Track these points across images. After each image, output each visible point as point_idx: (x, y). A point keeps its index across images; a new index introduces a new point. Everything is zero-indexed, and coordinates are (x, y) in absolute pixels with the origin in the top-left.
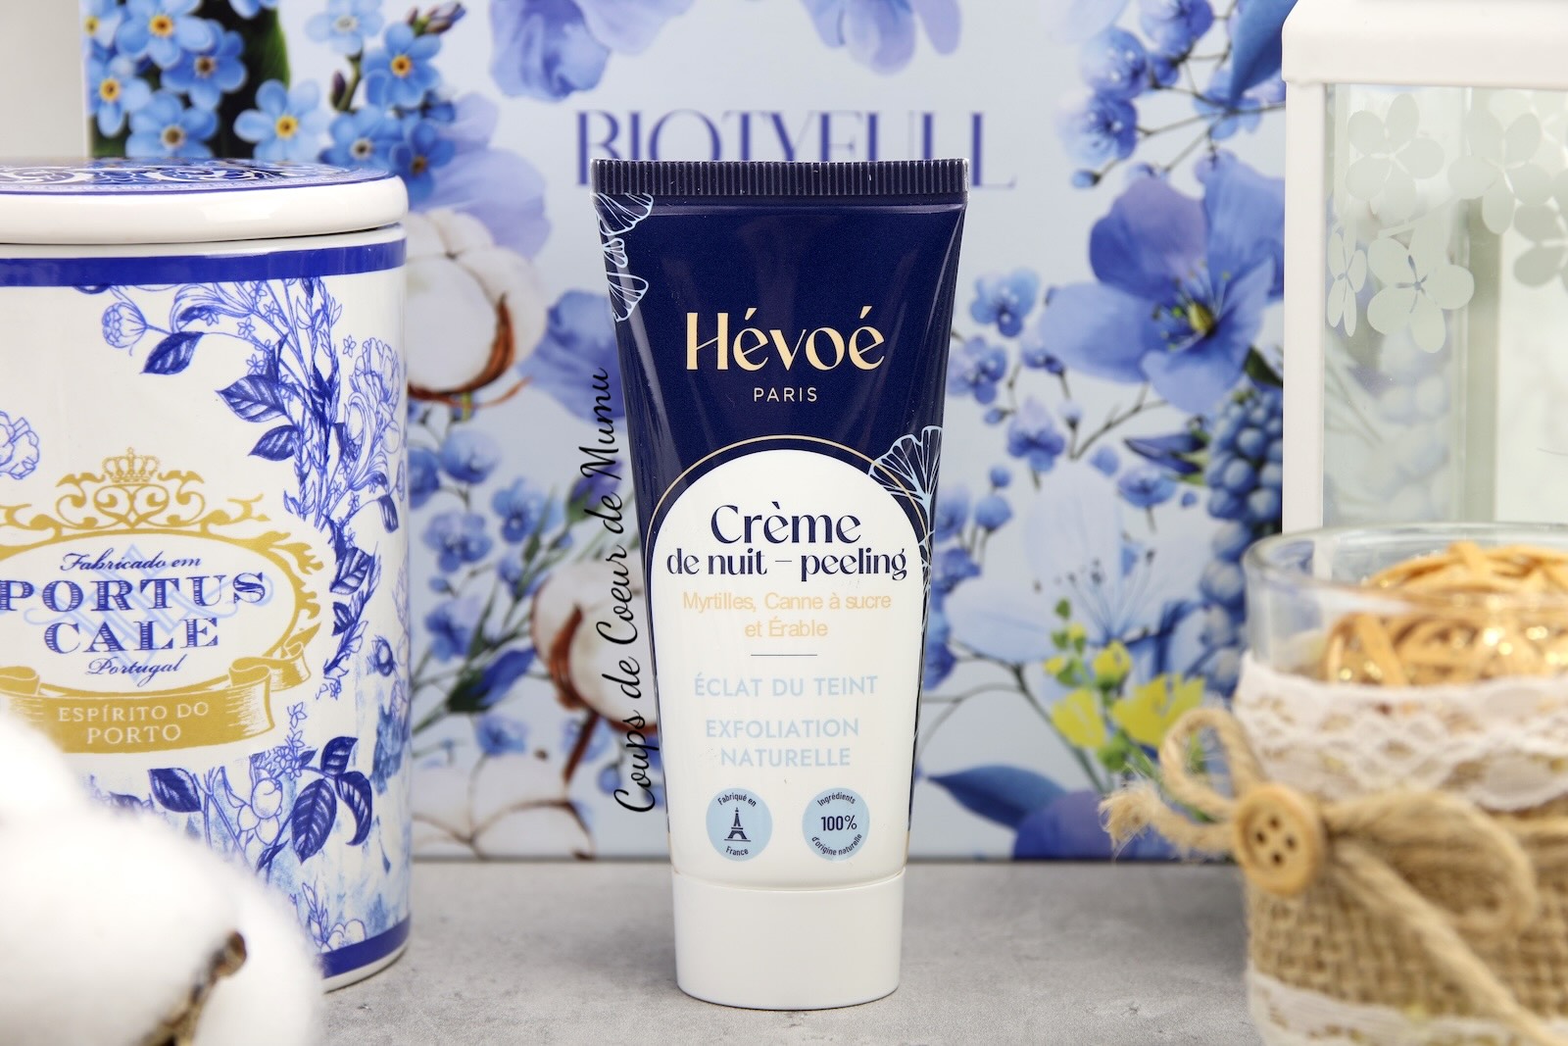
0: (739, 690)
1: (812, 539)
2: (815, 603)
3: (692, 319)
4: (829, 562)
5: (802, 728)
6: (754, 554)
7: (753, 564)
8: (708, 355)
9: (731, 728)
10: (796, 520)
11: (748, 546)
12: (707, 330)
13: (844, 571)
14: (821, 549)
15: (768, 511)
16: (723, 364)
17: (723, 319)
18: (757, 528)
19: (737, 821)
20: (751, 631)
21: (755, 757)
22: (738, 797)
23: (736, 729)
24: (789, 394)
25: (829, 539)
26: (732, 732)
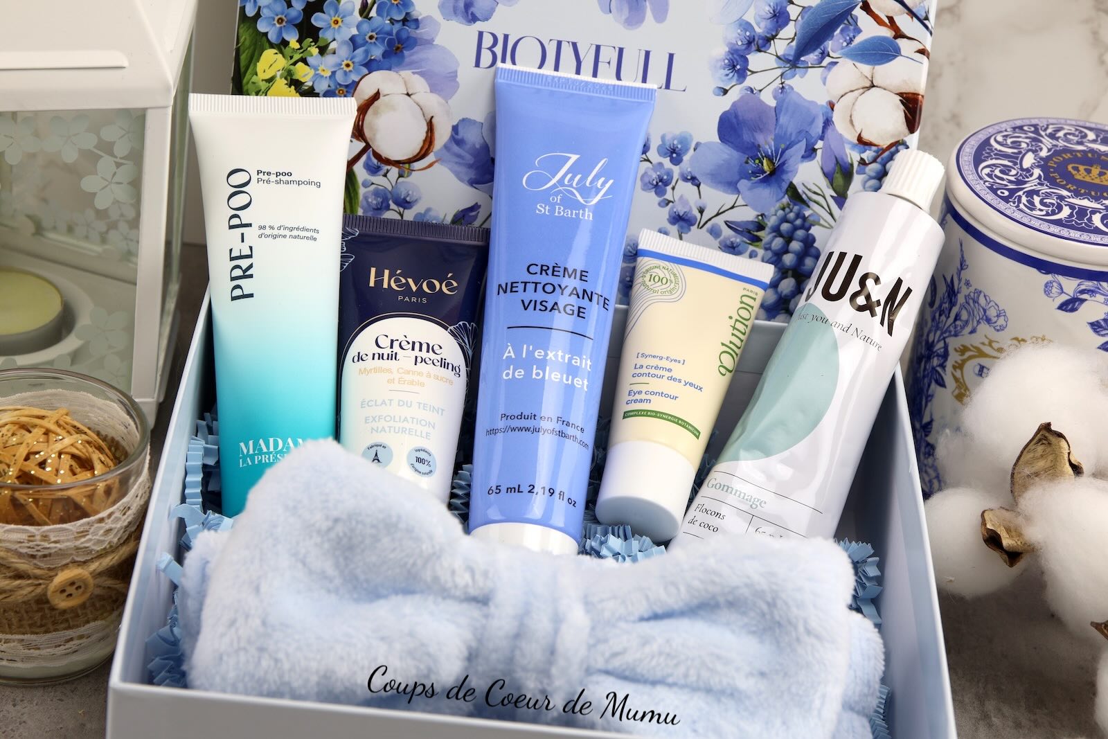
0: (382, 404)
1: (421, 350)
2: (420, 374)
3: (373, 270)
4: (427, 360)
5: (410, 420)
6: (394, 353)
7: (393, 357)
8: (379, 282)
9: (377, 419)
10: (414, 343)
11: (392, 350)
12: (379, 274)
13: (434, 364)
14: (424, 354)
15: (401, 338)
16: (385, 286)
17: (387, 272)
18: (396, 344)
19: (376, 455)
20: (391, 381)
21: (387, 429)
22: (377, 446)
23: (379, 418)
24: (414, 299)
25: (428, 351)
26: (377, 420)
